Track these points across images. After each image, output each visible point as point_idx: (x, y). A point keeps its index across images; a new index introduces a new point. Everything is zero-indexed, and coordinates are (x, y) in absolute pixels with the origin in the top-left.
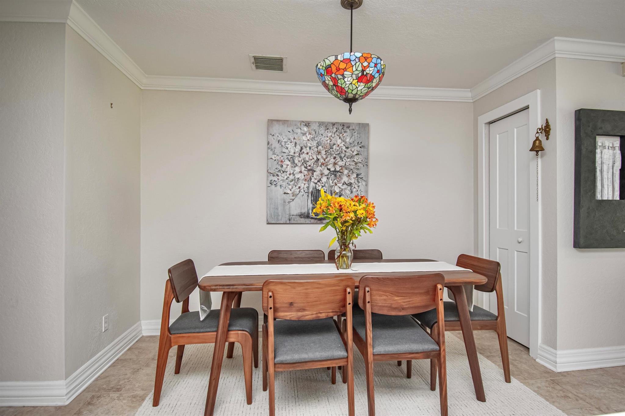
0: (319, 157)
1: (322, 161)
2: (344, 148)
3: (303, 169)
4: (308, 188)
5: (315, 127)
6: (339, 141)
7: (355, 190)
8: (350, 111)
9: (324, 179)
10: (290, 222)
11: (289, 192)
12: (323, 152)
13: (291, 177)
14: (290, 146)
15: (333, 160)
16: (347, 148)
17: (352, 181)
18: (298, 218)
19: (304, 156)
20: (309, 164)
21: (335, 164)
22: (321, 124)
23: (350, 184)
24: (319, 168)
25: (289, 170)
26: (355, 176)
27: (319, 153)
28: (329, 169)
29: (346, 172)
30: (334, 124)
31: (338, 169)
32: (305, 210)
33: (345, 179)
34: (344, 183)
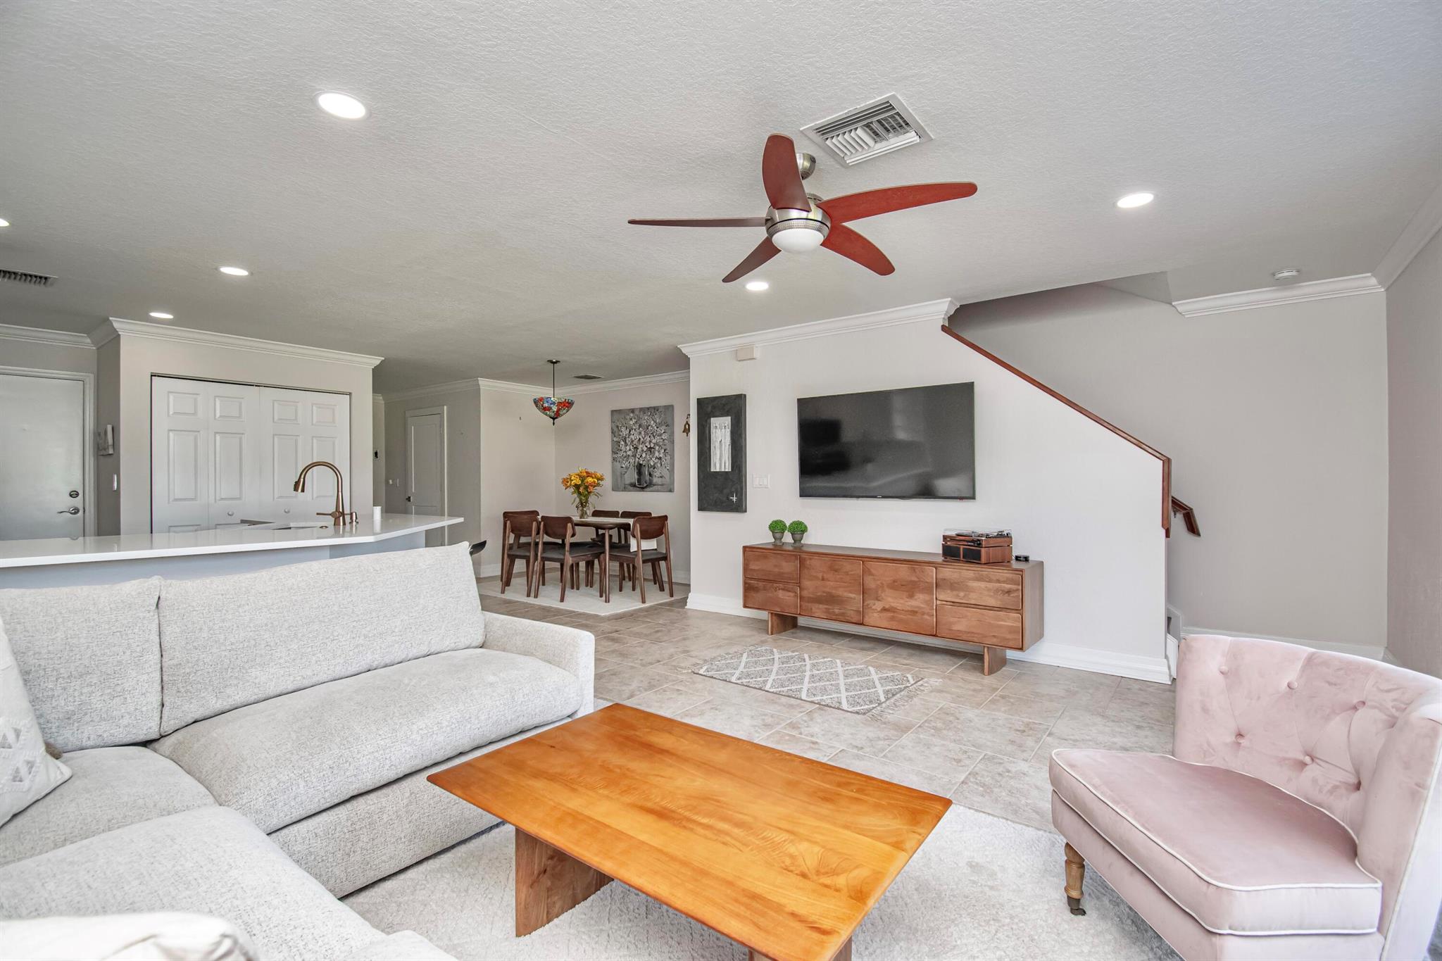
0: (640, 437)
1: (642, 439)
2: (655, 428)
3: (631, 447)
4: (635, 462)
5: (637, 412)
6: (652, 422)
7: (663, 463)
8: (554, 424)
9: (644, 455)
10: (625, 489)
11: (623, 466)
12: (643, 433)
13: (625, 454)
14: (623, 429)
15: (649, 439)
16: (657, 428)
17: (661, 456)
18: (629, 487)
19: (632, 436)
20: (634, 443)
21: (650, 442)
22: (641, 409)
23: (660, 458)
24: (641, 446)
25: (623, 448)
26: (663, 451)
27: (640, 433)
28: (646, 447)
29: (657, 448)
30: (648, 409)
31: (652, 446)
32: (633, 481)
33: (657, 454)
34: (656, 458)
